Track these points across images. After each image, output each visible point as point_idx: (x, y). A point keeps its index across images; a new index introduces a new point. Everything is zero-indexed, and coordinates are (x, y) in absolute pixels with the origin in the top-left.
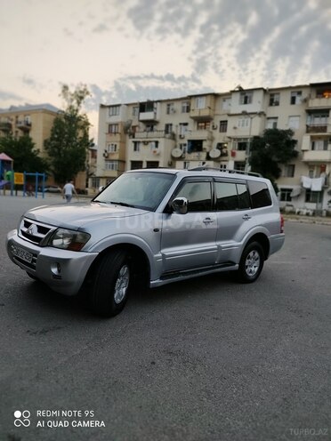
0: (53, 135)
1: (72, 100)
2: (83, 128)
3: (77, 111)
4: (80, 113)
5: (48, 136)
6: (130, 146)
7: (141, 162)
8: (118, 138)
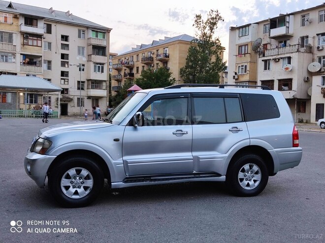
0: (187, 63)
1: (205, 28)
2: (215, 52)
3: (210, 36)
4: (213, 39)
5: (184, 65)
6: (261, 64)
7: (272, 81)
8: (248, 58)
